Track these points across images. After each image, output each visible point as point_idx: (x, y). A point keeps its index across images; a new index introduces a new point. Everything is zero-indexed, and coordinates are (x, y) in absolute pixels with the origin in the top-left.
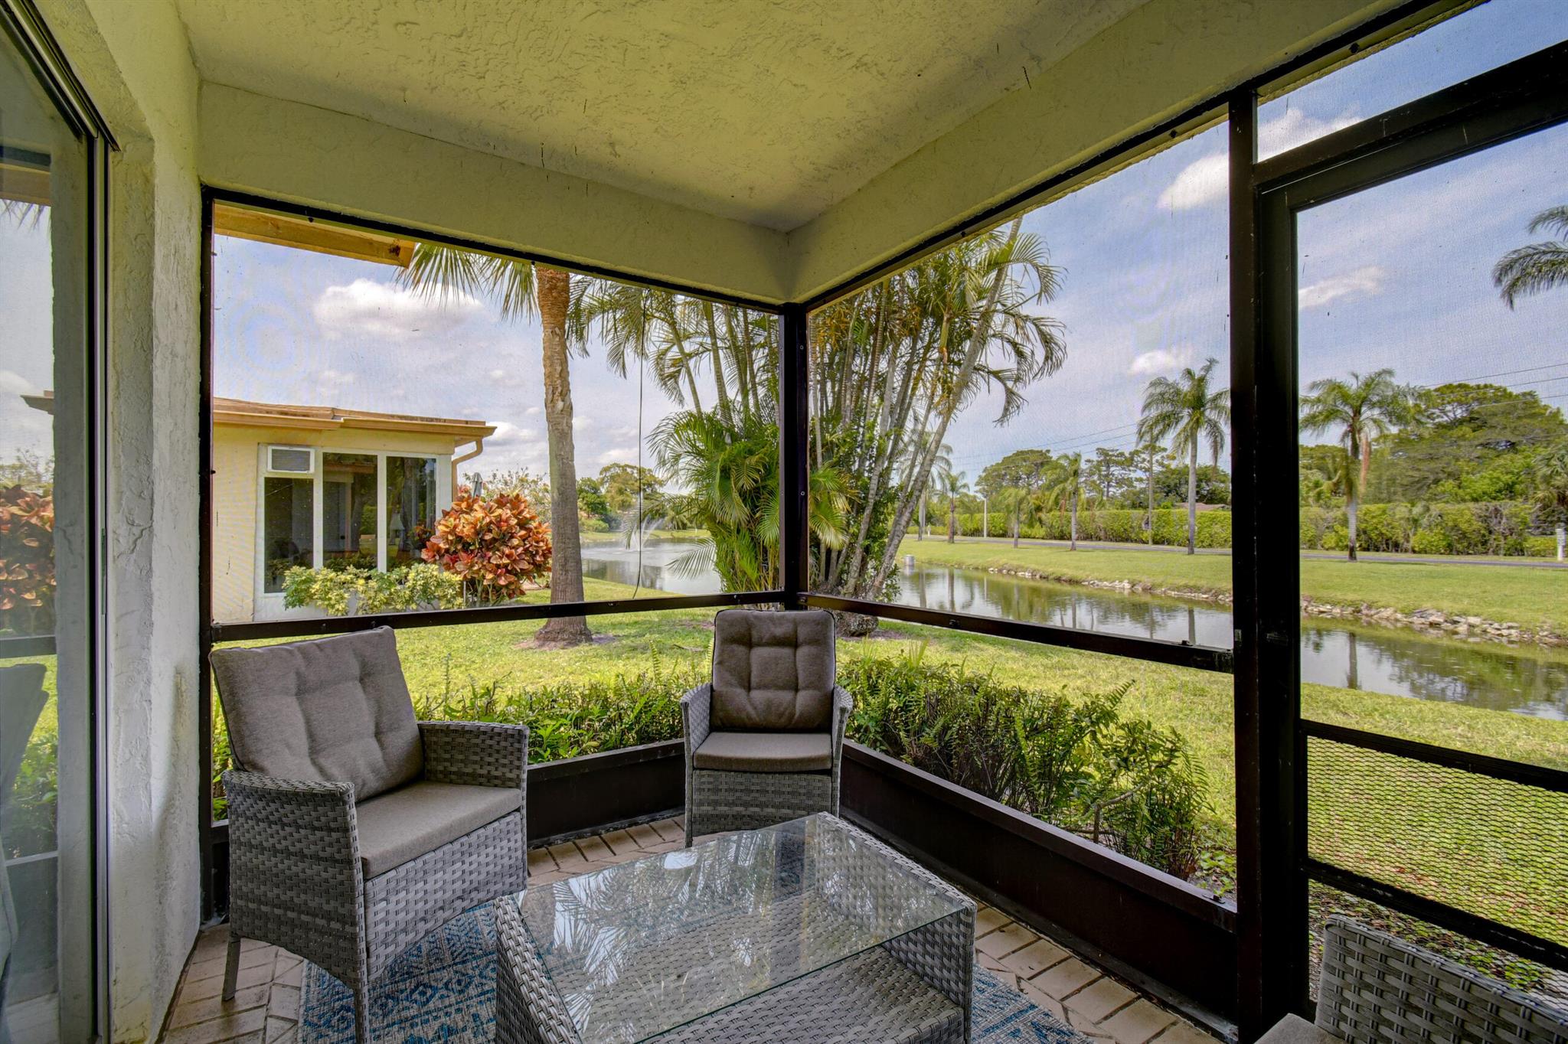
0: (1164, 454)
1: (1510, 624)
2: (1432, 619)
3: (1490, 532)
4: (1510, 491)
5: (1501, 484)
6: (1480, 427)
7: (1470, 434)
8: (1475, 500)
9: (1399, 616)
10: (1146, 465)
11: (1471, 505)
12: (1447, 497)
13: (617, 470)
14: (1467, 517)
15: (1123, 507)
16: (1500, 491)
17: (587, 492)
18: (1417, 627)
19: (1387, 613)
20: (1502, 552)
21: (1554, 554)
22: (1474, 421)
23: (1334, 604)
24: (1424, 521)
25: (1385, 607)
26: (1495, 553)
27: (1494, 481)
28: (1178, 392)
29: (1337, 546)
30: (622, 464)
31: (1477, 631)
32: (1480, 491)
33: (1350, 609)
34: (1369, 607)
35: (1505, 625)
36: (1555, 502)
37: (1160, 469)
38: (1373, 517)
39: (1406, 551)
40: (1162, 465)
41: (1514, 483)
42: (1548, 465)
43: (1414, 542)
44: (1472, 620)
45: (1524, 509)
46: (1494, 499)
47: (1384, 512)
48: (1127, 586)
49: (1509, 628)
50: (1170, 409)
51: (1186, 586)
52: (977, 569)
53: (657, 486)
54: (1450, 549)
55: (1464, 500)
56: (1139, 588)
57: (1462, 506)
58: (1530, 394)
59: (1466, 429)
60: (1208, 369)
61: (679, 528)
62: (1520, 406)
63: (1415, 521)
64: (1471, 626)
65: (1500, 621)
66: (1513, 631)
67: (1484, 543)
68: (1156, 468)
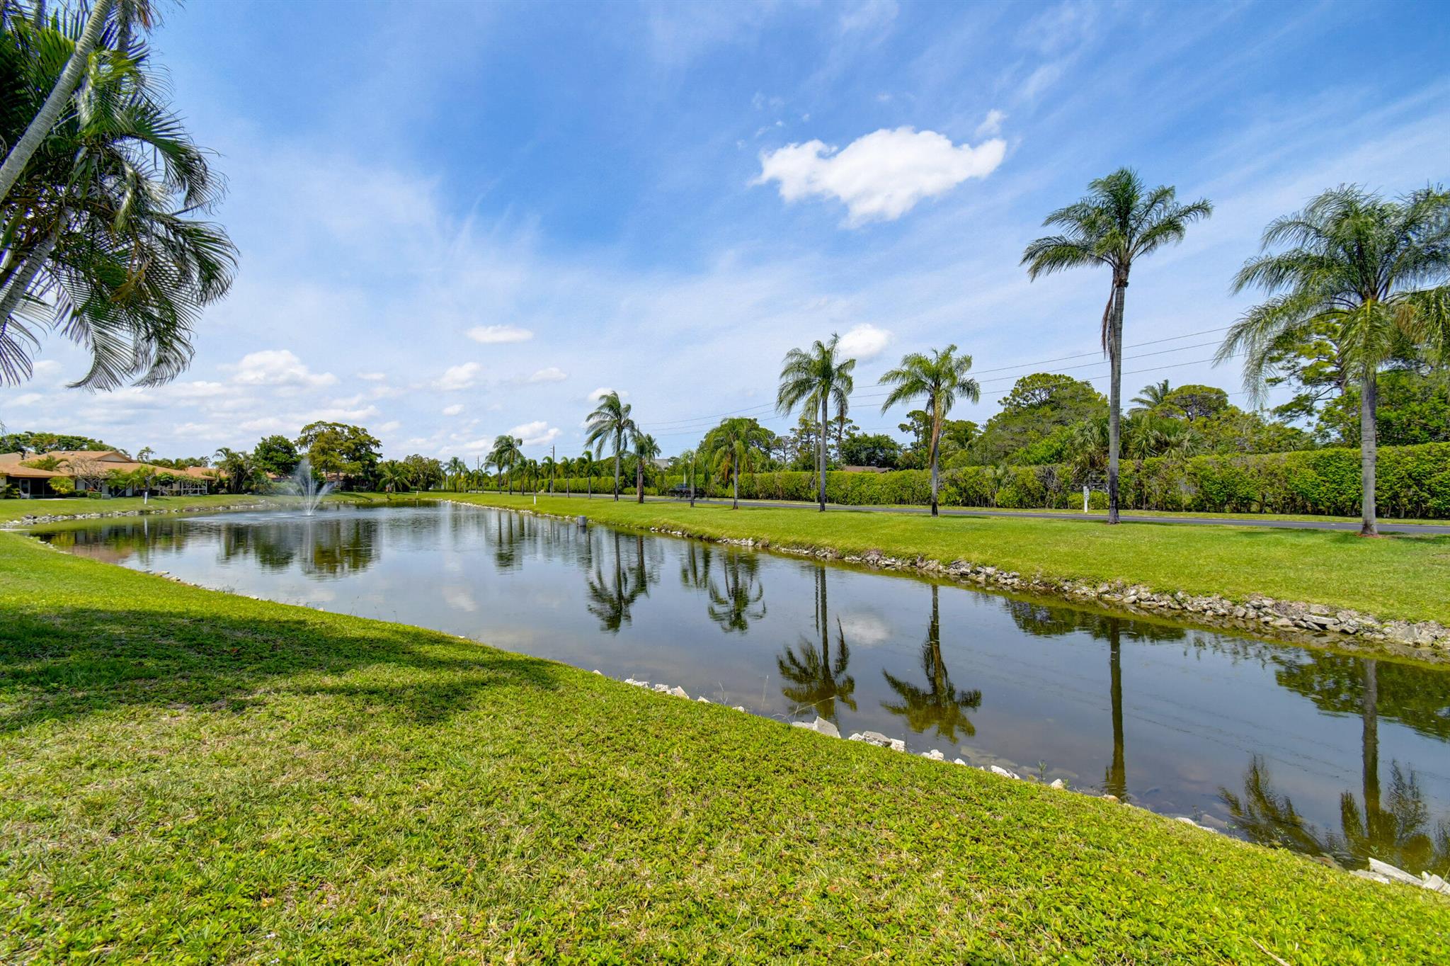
0: (851, 425)
1: (1014, 573)
2: (963, 569)
3: (1047, 490)
4: (1058, 456)
5: (1053, 450)
6: (1056, 408)
7: (1050, 413)
8: (1037, 463)
9: (941, 567)
10: (837, 434)
11: (1034, 467)
12: (1019, 461)
13: (323, 428)
14: (1031, 477)
15: (796, 469)
16: (1052, 456)
17: (277, 451)
18: (952, 577)
19: (932, 564)
20: (1054, 505)
21: (1081, 508)
22: (1053, 403)
23: (897, 558)
24: (1005, 481)
25: (933, 559)
26: (1050, 507)
27: (1050, 447)
28: (809, 362)
29: (947, 502)
30: (329, 422)
31: (991, 580)
32: (1039, 456)
33: (909, 561)
34: (922, 560)
35: (1011, 575)
36: (1088, 467)
37: (847, 437)
38: (970, 478)
39: (993, 506)
40: (847, 433)
41: (1062, 450)
42: (1082, 435)
43: (997, 497)
44: (989, 570)
45: (1064, 470)
46: (1049, 462)
47: (977, 473)
48: (750, 543)
49: (1014, 577)
50: (805, 377)
51: (794, 543)
52: (642, 528)
53: (373, 447)
54: (1021, 504)
55: (1030, 464)
56: (760, 545)
57: (1028, 468)
58: (1087, 383)
59: (1047, 409)
60: (835, 342)
61: (398, 490)
62: (1080, 392)
63: (999, 481)
64: (988, 576)
65: (1008, 571)
66: (1016, 580)
67: (1043, 498)
68: (845, 437)
